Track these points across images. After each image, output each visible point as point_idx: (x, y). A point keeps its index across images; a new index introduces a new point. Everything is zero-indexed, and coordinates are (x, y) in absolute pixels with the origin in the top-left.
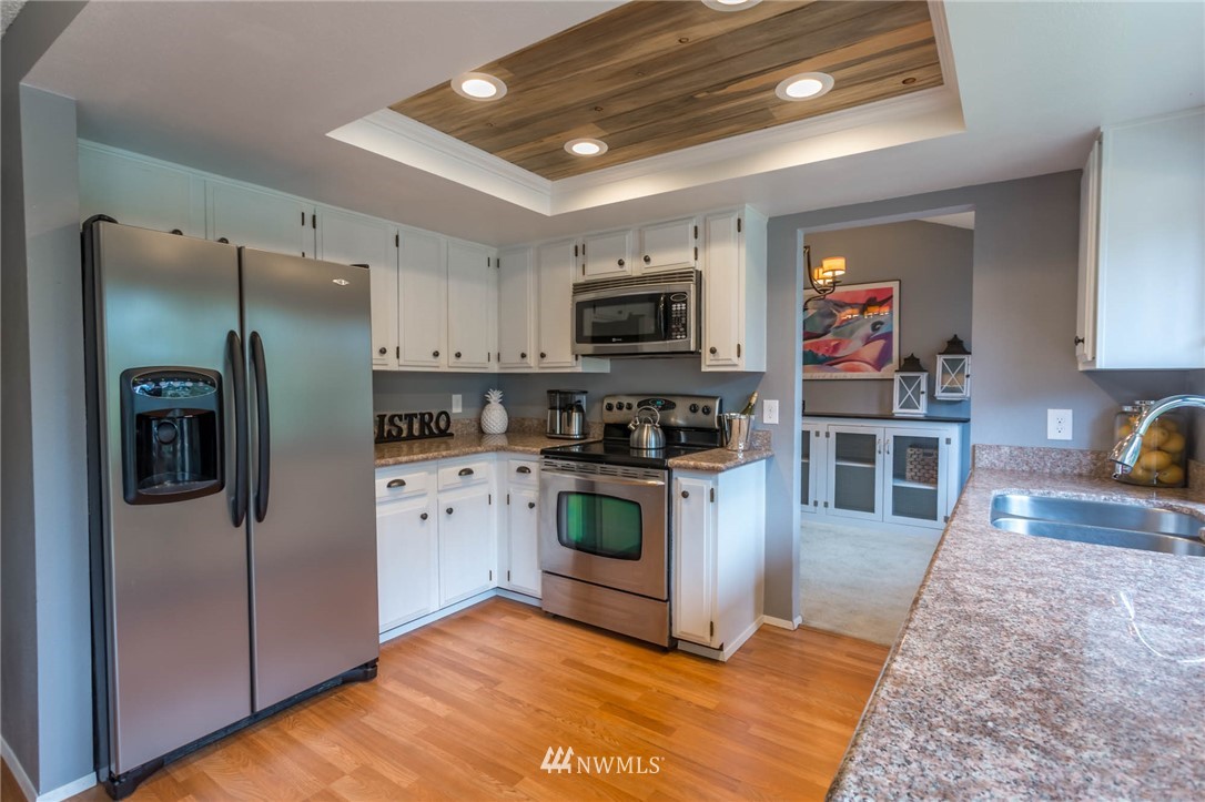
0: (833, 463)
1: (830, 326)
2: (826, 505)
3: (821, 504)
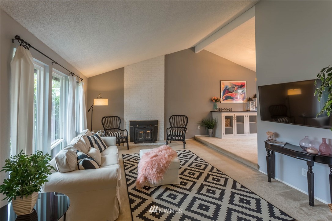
0: (249, 123)
1: (234, 90)
2: (248, 133)
3: (247, 133)
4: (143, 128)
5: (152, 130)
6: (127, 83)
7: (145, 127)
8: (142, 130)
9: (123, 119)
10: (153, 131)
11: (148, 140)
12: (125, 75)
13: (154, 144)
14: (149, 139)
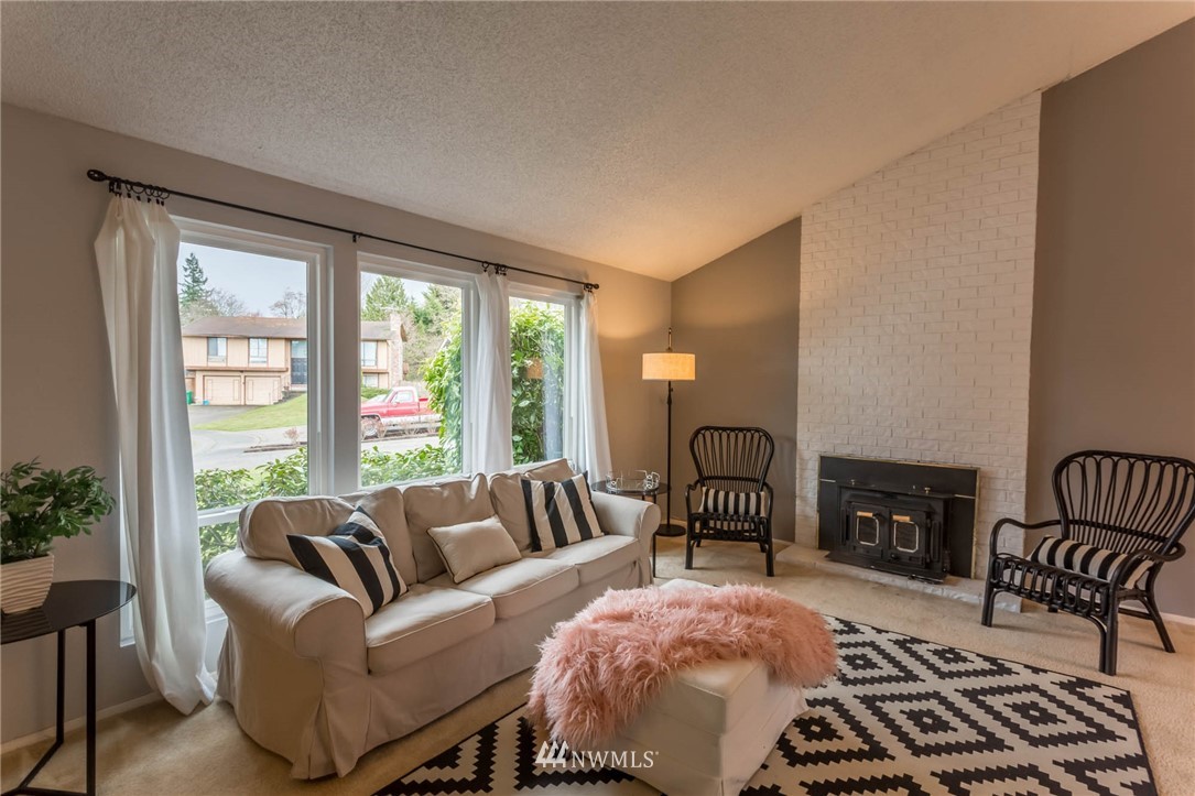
4: (878, 495)
5: (929, 515)
6: (816, 281)
7: (891, 495)
8: (868, 503)
9: (796, 444)
10: (939, 519)
11: (906, 560)
12: (803, 249)
13: (930, 589)
14: (911, 557)
